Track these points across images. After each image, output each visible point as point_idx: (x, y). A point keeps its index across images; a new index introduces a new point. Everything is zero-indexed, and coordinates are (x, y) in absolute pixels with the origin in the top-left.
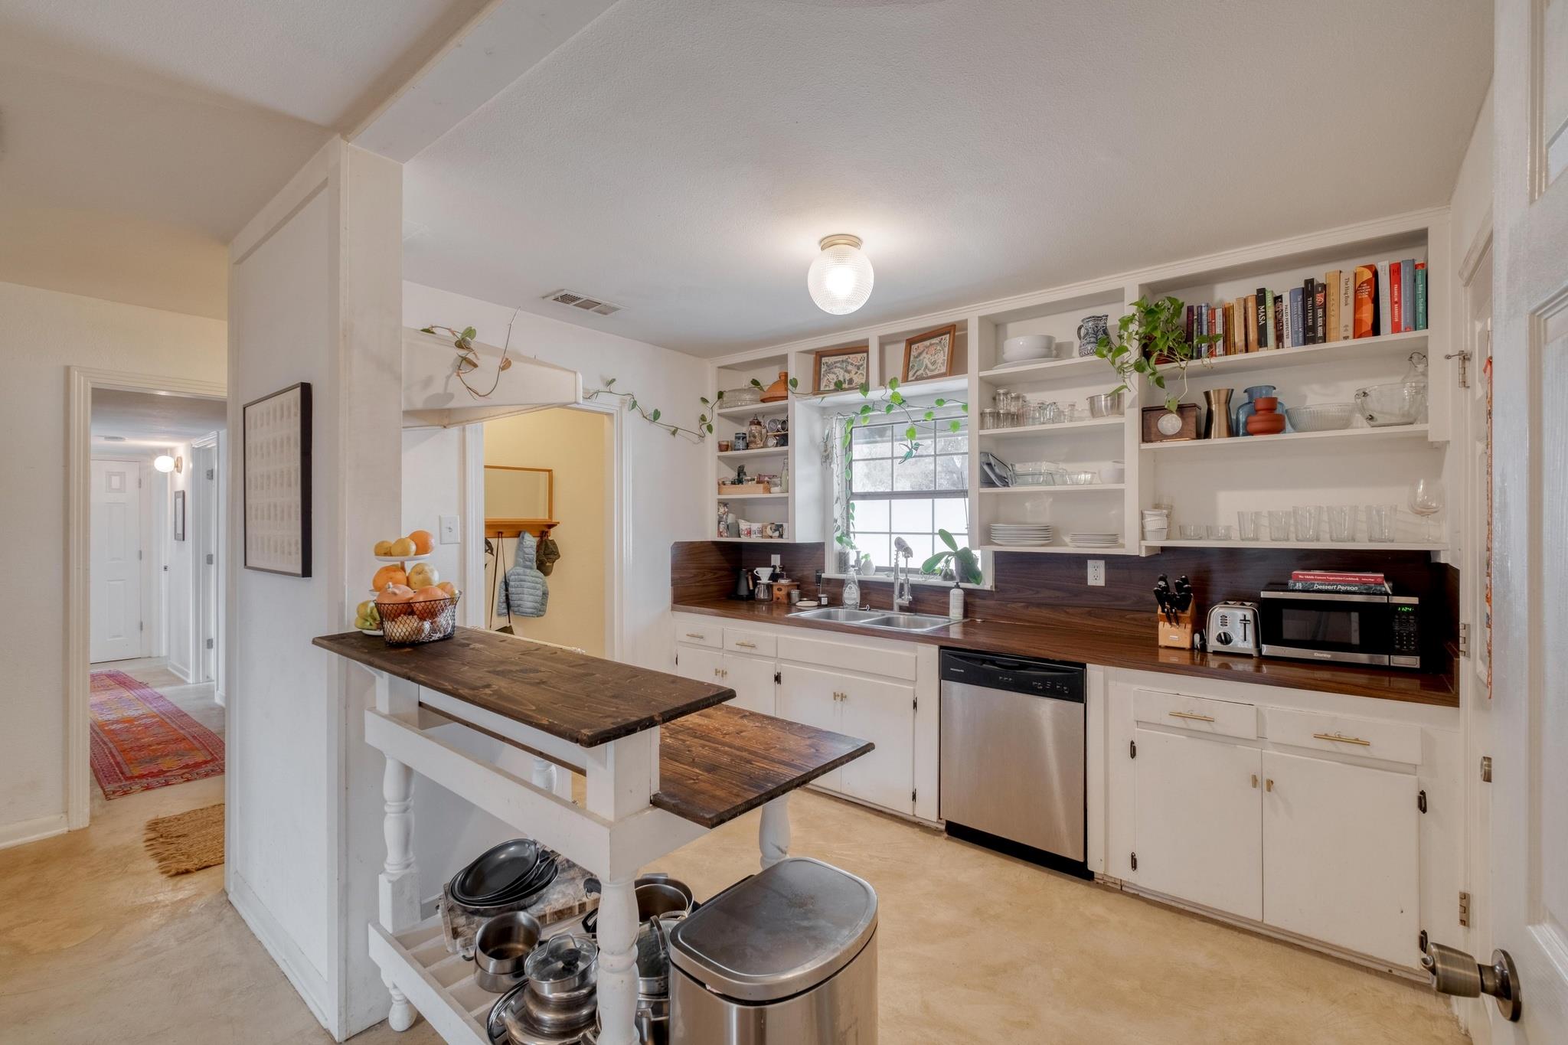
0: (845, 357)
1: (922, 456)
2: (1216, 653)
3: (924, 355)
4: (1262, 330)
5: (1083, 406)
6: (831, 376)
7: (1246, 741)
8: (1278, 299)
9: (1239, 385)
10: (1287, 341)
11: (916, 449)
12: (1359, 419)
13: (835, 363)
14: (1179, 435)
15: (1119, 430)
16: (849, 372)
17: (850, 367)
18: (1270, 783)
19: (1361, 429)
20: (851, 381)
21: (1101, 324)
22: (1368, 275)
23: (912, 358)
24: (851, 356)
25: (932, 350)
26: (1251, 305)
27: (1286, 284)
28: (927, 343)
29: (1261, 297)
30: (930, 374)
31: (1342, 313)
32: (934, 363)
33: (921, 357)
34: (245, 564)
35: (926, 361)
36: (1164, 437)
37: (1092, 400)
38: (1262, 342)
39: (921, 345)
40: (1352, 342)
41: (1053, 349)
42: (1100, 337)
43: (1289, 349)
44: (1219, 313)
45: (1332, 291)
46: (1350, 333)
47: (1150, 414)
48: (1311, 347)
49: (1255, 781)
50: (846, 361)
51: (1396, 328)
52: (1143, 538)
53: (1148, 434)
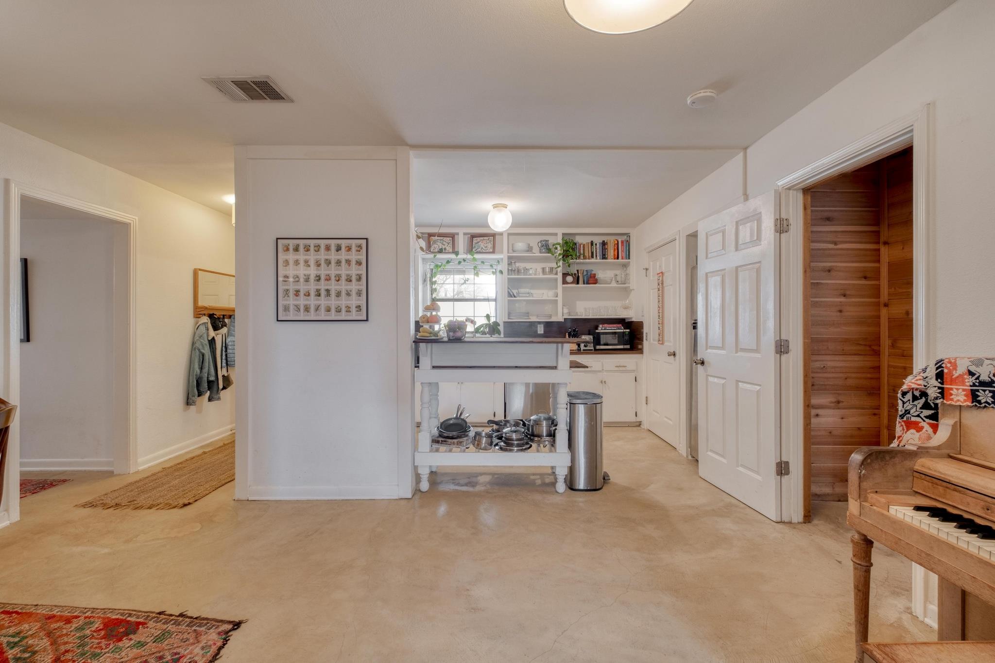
0: (442, 238)
1: (470, 284)
2: (584, 350)
3: (480, 243)
4: (592, 253)
5: (540, 270)
6: (436, 246)
7: (599, 371)
8: (596, 244)
9: (585, 268)
10: (598, 258)
11: (467, 281)
12: (614, 282)
13: (437, 240)
14: (572, 283)
15: (556, 280)
16: (444, 245)
17: (444, 243)
18: (605, 382)
19: (614, 284)
20: (445, 249)
21: (547, 243)
22: (616, 242)
23: (474, 243)
24: (445, 238)
25: (485, 241)
26: (590, 245)
27: (598, 240)
28: (482, 238)
29: (592, 243)
30: (484, 251)
31: (611, 252)
32: (486, 247)
33: (479, 244)
34: (277, 319)
35: (482, 246)
36: (568, 283)
37: (543, 269)
38: (592, 257)
39: (479, 239)
40: (613, 260)
41: (530, 249)
42: (547, 247)
43: (599, 260)
44: (582, 246)
45: (609, 244)
46: (613, 258)
47: (565, 275)
48: (604, 260)
49: (602, 382)
50: (442, 240)
51: (622, 259)
52: (563, 316)
53: (564, 282)
